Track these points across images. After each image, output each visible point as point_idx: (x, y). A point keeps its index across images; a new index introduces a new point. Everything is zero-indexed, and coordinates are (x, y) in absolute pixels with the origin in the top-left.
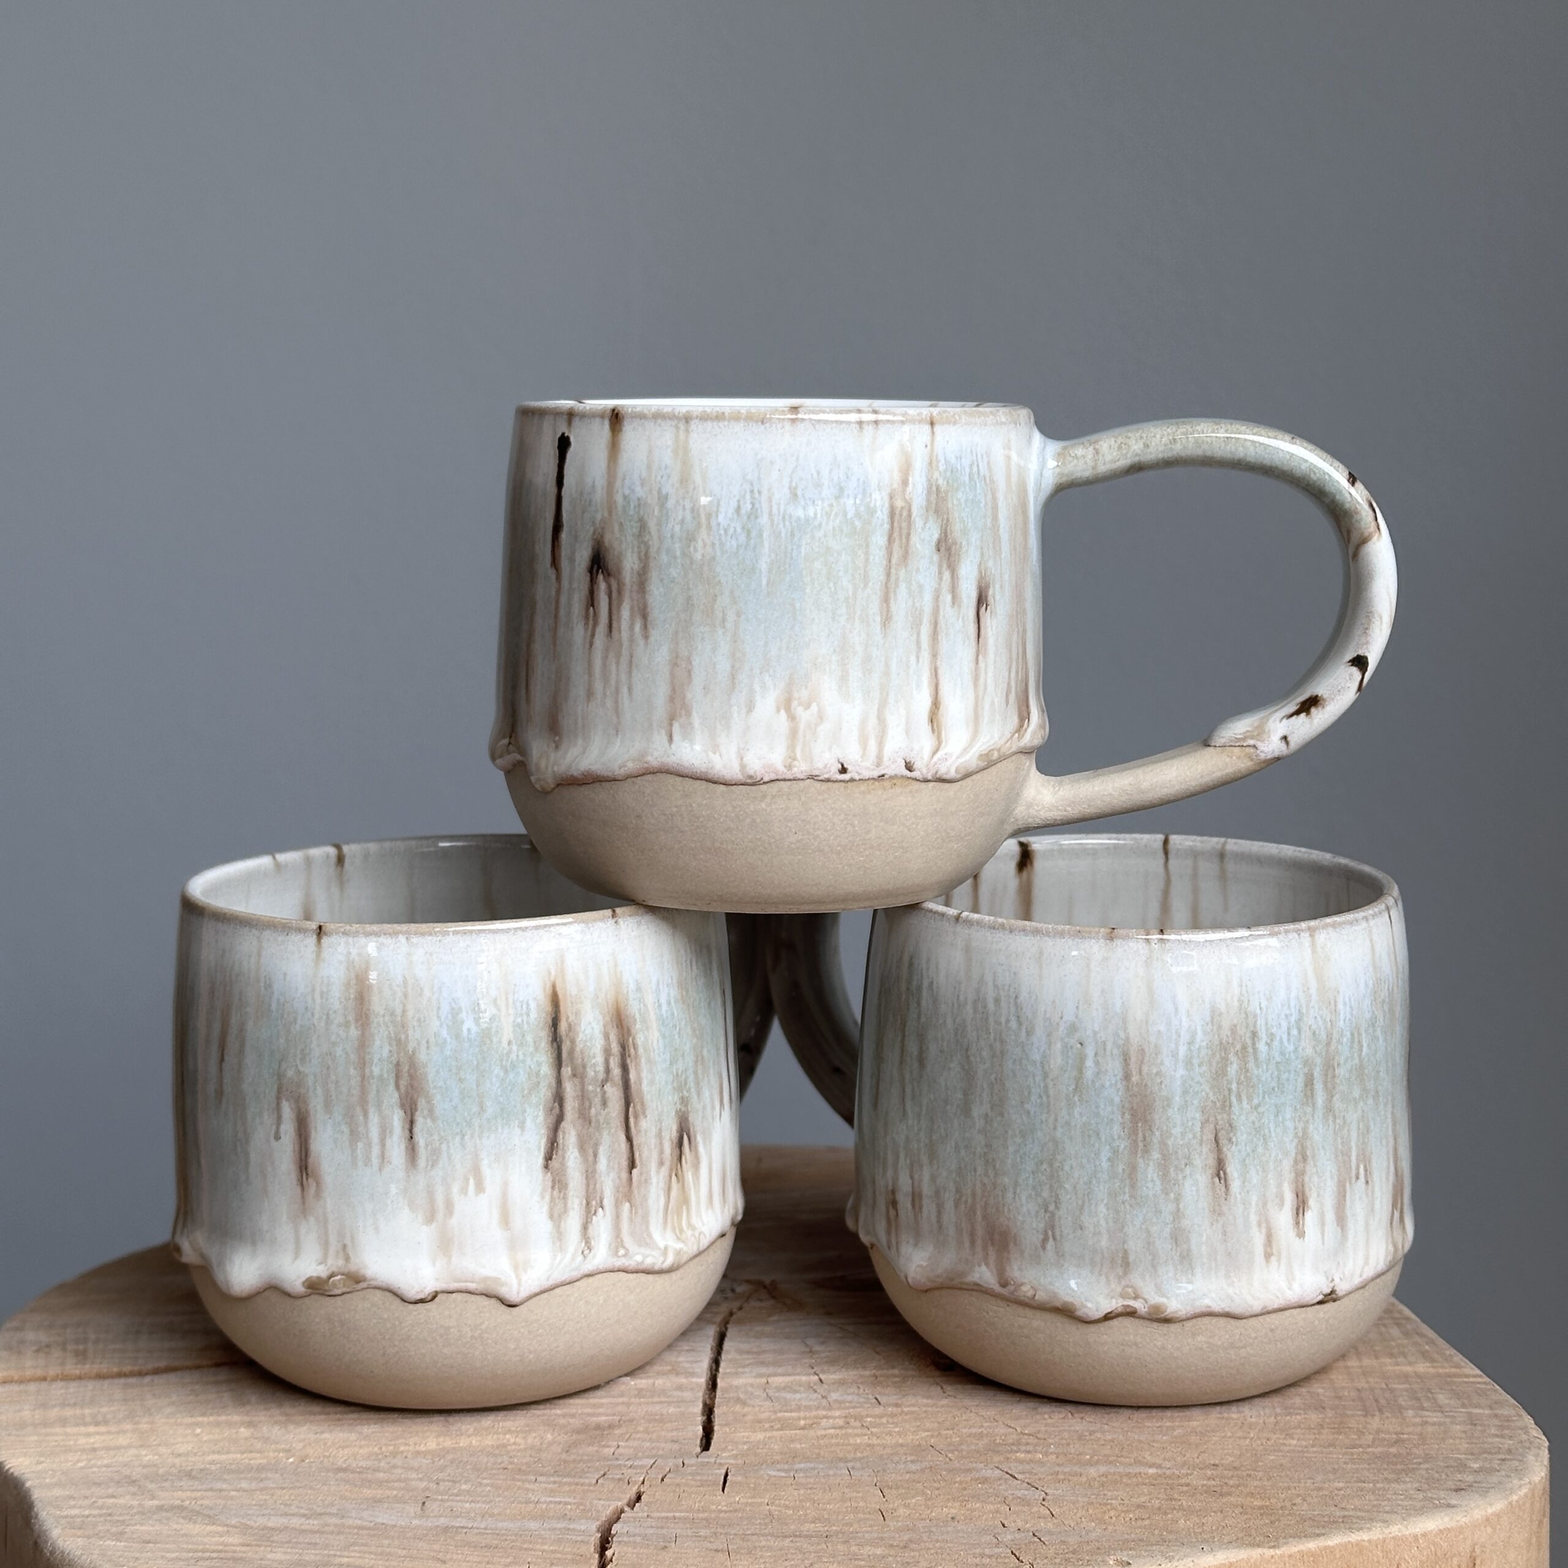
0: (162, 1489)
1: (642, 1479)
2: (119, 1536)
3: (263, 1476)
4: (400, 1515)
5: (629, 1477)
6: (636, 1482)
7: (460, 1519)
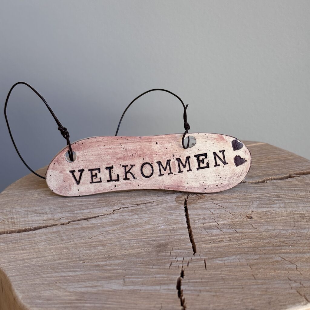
0: (48, 277)
1: (182, 266)
2: (39, 298)
3: (75, 270)
4: (118, 285)
5: (178, 265)
6: (181, 267)
7: (136, 286)
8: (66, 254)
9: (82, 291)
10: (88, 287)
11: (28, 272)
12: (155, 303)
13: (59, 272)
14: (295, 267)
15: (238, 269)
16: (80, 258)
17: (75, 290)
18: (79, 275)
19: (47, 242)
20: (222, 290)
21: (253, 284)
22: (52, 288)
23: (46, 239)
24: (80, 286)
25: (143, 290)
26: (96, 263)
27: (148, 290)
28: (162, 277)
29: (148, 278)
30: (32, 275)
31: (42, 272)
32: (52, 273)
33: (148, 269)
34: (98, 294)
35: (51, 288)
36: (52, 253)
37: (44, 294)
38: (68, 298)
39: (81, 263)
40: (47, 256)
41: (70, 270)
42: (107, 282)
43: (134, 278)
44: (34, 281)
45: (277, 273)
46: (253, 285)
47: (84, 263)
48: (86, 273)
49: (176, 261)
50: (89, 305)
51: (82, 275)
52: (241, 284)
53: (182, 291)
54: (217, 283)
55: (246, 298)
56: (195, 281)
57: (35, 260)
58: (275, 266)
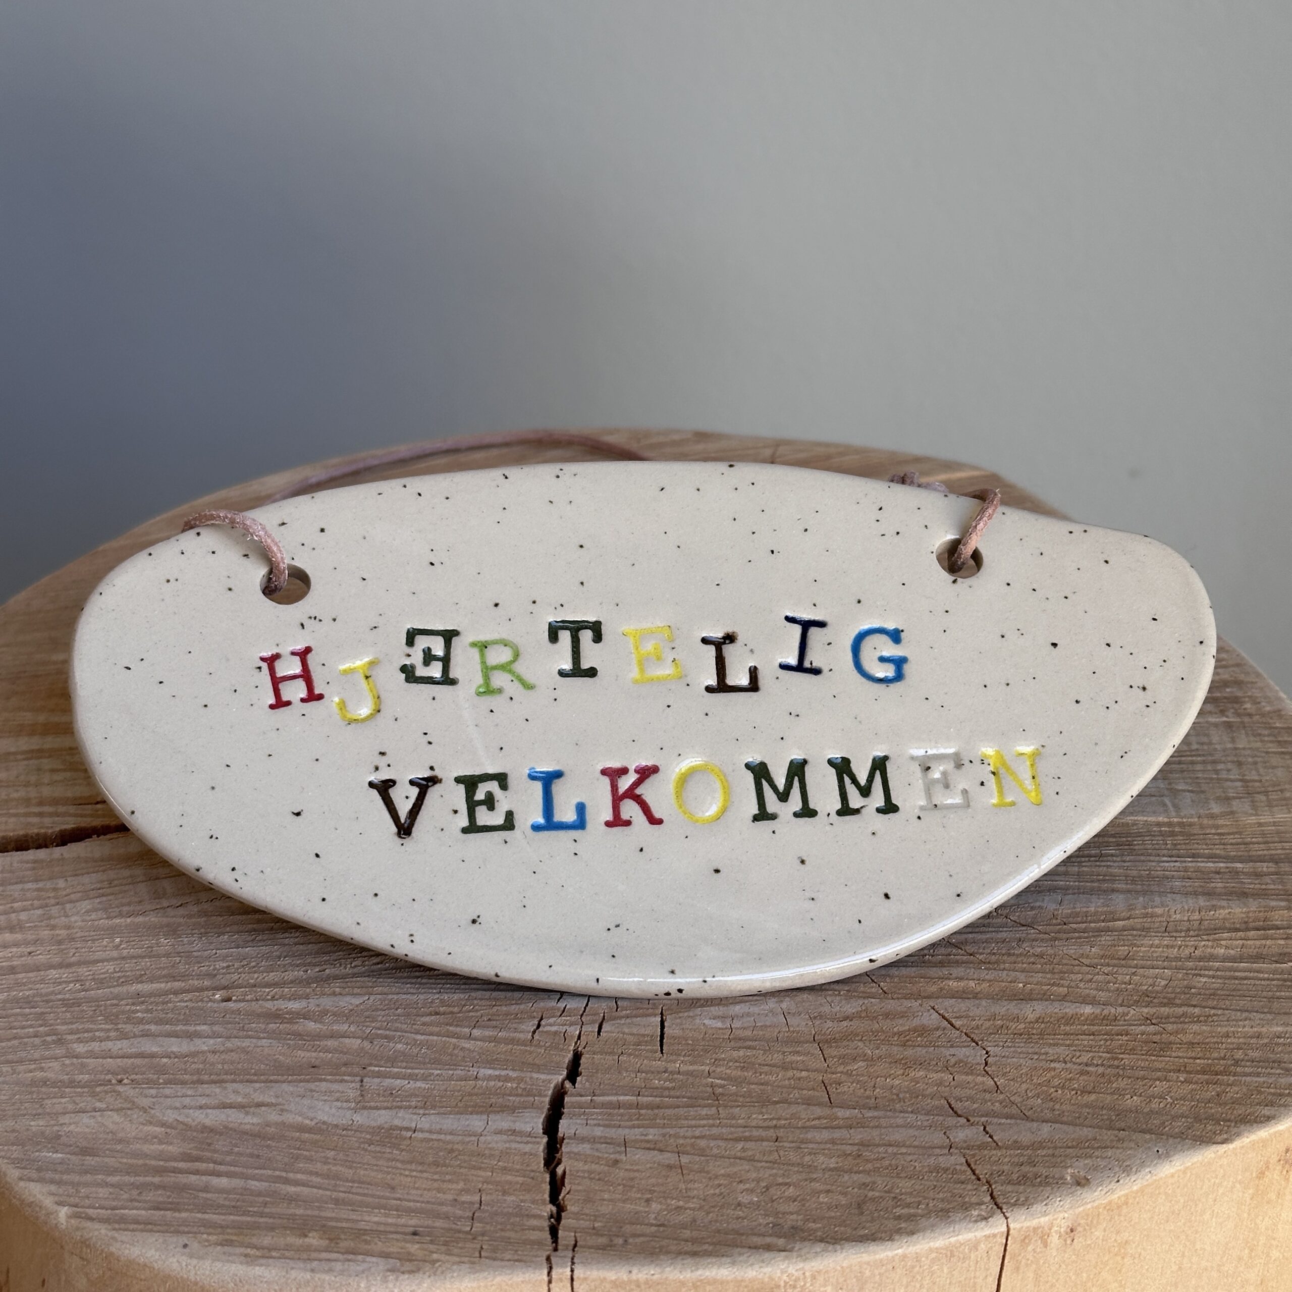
0: (92, 1054)
1: (578, 1032)
2: (55, 1141)
3: (192, 1028)
4: (339, 1104)
5: (563, 1029)
6: (572, 1037)
7: (401, 1113)
8: (167, 955)
9: (208, 1122)
10: (231, 1106)
11: (23, 1028)
12: (461, 1185)
13: (135, 1036)
14: (979, 1056)
15: (777, 1058)
16: (215, 975)
17: (180, 1119)
18: (203, 1052)
19: (104, 899)
20: (703, 1143)
21: (816, 1122)
22: (103, 1106)
23: (99, 886)
24: (203, 1101)
25: (422, 1131)
26: (269, 1005)
27: (440, 1132)
28: (498, 1078)
29: (451, 1079)
30: (37, 1041)
31: (71, 1033)
32: (108, 1039)
33: (454, 1040)
34: (264, 1138)
35: (98, 1105)
36: (117, 947)
37: (72, 1127)
38: (157, 1147)
39: (214, 1001)
40: (98, 961)
41: (174, 1028)
42: (301, 1088)
43: (396, 1076)
44: (42, 1069)
45: (912, 1080)
46: (815, 1127)
47: (229, 1000)
48: (229, 1045)
49: (558, 1009)
50: (223, 1182)
51: (214, 1052)
52: (775, 1122)
53: (563, 1139)
54: (692, 1112)
55: (780, 1180)
56: (614, 1098)
57: (53, 973)
58: (909, 1052)
